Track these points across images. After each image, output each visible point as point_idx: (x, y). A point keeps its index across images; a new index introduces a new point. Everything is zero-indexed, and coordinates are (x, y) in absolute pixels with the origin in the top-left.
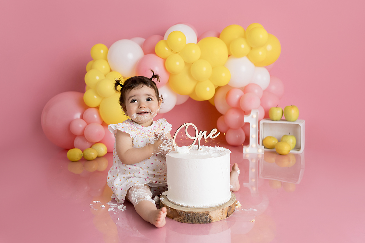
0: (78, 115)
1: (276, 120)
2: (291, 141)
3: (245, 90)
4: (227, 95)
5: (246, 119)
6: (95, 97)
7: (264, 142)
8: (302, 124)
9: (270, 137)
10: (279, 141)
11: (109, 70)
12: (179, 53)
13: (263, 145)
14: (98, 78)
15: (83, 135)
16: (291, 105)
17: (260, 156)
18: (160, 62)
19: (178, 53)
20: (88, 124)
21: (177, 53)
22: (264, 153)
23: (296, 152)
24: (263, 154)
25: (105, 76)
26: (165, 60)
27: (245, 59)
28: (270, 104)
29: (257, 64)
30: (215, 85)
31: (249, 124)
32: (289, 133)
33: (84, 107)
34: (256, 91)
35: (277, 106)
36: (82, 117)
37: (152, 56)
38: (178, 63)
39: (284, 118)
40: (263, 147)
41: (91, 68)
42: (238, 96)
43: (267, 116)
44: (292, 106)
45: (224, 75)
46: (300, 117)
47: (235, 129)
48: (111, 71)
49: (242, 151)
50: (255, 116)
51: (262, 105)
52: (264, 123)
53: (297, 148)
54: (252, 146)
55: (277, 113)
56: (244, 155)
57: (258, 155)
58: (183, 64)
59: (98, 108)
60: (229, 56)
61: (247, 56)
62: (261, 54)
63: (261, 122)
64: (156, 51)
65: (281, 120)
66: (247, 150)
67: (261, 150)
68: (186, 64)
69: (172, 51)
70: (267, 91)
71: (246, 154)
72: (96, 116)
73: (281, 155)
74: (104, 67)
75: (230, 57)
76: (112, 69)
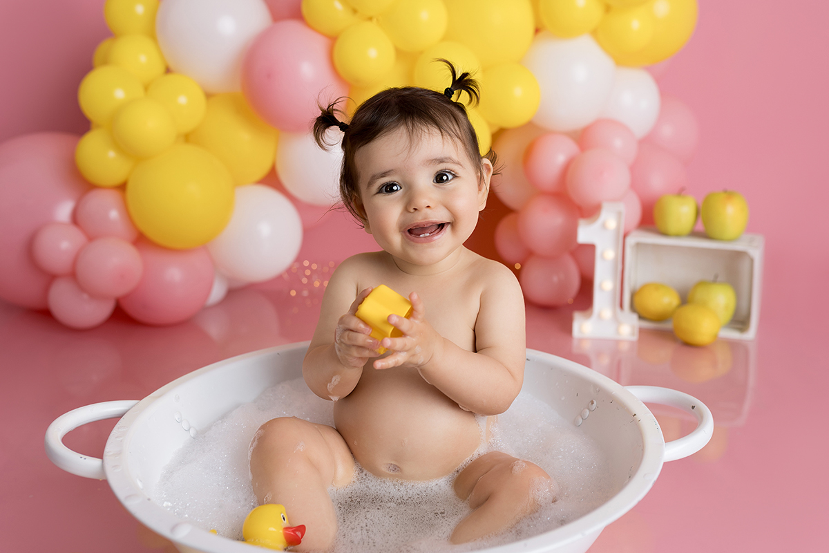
0: (64, 211)
1: (678, 236)
2: (722, 300)
3: (583, 138)
4: (528, 155)
5: (586, 233)
6: (112, 154)
7: (637, 299)
8: (756, 250)
9: (657, 286)
10: (685, 299)
11: (161, 69)
12: (377, 20)
13: (633, 308)
14: (119, 94)
15: (73, 275)
16: (725, 191)
17: (624, 347)
18: (318, 46)
19: (375, 20)
20: (91, 238)
21: (370, 19)
22: (635, 338)
23: (734, 335)
24: (632, 343)
25: (146, 88)
26: (332, 40)
27: (585, 44)
28: (657, 182)
29: (622, 58)
30: (490, 124)
31: (591, 248)
32: (716, 277)
33: (82, 184)
34: (618, 143)
35: (681, 192)
36: (75, 219)
37: (293, 27)
38: (373, 53)
39: (700, 227)
40: (634, 317)
41: (106, 62)
42: (560, 159)
43: (649, 219)
44: (729, 193)
45: (518, 92)
46: (751, 228)
47: (550, 259)
48: (168, 71)
49: (568, 329)
50: (612, 224)
51: (634, 186)
52: (638, 245)
53: (740, 321)
54: (600, 317)
55: (681, 213)
56: (575, 343)
57: (617, 342)
58: (391, 54)
59: (122, 187)
60: (537, 31)
61: (594, 33)
62: (636, 26)
63: (631, 241)
64: (305, 11)
65: (694, 234)
66: (584, 327)
67: (627, 328)
68: (400, 54)
69: (355, 11)
70: (648, 143)
71: (581, 340)
72: (114, 214)
73: (688, 345)
74: (143, 59)
75: (540, 34)
76: (172, 66)
